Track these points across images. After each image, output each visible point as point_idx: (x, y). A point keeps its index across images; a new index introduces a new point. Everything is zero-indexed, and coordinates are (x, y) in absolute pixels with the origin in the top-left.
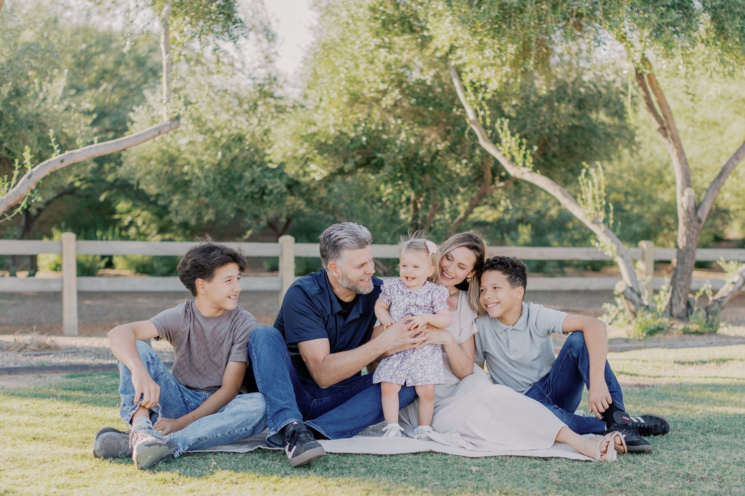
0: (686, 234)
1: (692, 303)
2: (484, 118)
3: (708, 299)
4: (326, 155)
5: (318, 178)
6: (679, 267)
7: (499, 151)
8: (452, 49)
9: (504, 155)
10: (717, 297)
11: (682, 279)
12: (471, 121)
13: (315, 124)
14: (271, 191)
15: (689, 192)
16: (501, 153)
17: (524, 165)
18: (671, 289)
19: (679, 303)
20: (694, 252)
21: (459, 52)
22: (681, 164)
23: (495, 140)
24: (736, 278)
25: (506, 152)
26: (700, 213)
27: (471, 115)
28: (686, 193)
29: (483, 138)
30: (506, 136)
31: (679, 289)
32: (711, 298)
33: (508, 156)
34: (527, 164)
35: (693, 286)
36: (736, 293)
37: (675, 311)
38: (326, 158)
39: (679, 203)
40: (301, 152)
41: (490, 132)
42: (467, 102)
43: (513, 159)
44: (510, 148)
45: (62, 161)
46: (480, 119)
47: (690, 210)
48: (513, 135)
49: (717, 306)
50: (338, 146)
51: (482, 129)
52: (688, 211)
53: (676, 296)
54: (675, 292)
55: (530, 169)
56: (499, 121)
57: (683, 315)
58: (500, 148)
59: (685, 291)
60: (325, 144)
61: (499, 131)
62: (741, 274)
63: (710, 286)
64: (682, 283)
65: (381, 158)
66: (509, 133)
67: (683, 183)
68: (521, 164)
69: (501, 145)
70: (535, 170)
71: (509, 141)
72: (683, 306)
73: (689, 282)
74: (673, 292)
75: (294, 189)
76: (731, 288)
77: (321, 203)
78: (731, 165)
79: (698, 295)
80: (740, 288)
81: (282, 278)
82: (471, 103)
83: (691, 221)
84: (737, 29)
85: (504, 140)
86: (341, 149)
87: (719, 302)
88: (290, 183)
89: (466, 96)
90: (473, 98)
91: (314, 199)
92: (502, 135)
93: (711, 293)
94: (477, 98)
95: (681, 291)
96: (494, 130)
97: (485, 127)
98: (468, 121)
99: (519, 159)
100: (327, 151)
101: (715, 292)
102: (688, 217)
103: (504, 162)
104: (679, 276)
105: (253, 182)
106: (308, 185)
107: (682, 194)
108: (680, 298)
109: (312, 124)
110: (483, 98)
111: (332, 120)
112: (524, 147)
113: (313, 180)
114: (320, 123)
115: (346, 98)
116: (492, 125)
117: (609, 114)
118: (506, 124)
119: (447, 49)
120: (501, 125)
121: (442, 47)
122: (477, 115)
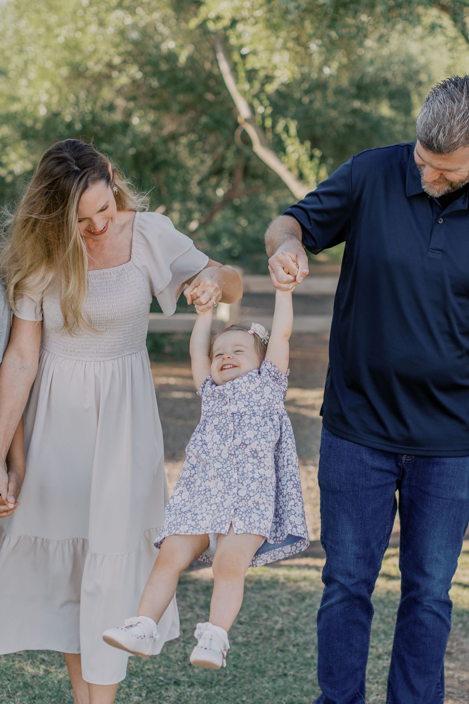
2: (263, 117)
5: (17, 170)
7: (283, 163)
8: (234, 22)
9: (290, 170)
12: (244, 120)
16: (285, 167)
21: (240, 27)
23: (278, 147)
25: (293, 165)
27: (244, 111)
29: (260, 143)
30: (293, 144)
33: (296, 172)
41: (270, 135)
42: (238, 92)
43: (302, 176)
44: (298, 160)
46: (258, 117)
48: (302, 143)
50: (48, 131)
51: (260, 132)
56: (282, 123)
58: (285, 159)
60: (32, 129)
61: (284, 136)
66: (297, 139)
69: (285, 155)
71: (297, 150)
82: (244, 94)
85: (290, 149)
90: (246, 86)
92: (287, 143)
94: (252, 87)
96: (276, 134)
97: (263, 128)
98: (240, 120)
99: (311, 177)
100: (34, 138)
103: (288, 178)
109: (14, 99)
110: (262, 90)
111: (44, 98)
112: (316, 161)
113: (11, 173)
114: (26, 101)
115: (65, 71)
116: (274, 126)
117: (392, 107)
118: (293, 127)
119: (226, 22)
120: (286, 129)
121: (218, 18)
122: (254, 112)
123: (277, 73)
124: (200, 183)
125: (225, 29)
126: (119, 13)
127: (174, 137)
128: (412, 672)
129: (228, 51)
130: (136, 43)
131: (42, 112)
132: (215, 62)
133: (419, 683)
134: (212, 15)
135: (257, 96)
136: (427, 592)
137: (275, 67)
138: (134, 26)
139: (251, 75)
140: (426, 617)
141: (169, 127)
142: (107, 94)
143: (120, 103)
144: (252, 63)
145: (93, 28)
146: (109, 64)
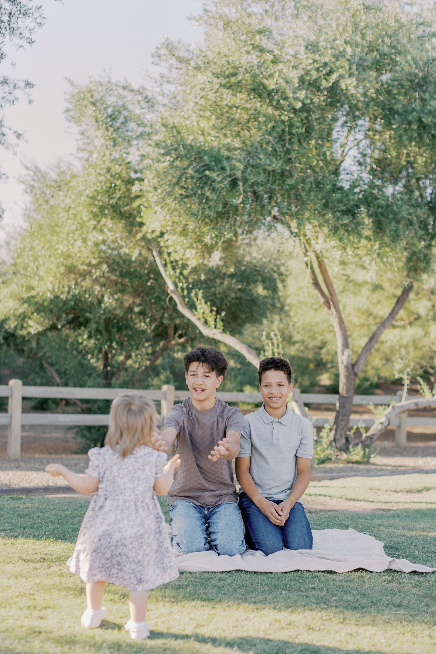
0: (346, 384)
1: (349, 438)
2: (182, 289)
3: (361, 436)
4: (42, 314)
5: (33, 331)
6: (341, 410)
7: (195, 315)
8: (162, 234)
9: (199, 319)
10: (369, 433)
11: (342, 420)
12: (171, 291)
13: (33, 289)
15: (348, 352)
16: (196, 317)
17: (215, 327)
18: (335, 427)
19: (341, 439)
20: (351, 399)
21: (166, 236)
22: (341, 330)
23: (192, 306)
24: (383, 419)
25: (201, 316)
26: (356, 369)
27: (170, 286)
28: (346, 353)
29: (181, 304)
30: (200, 304)
31: (340, 428)
32: (364, 435)
33: (202, 320)
34: (218, 326)
35: (351, 425)
36: (383, 431)
37: (338, 444)
38: (42, 316)
39: (340, 361)
40: (21, 311)
41: (187, 300)
42: (167, 275)
43: (206, 322)
44: (203, 313)
46: (179, 289)
47: (349, 367)
48: (206, 303)
49: (369, 441)
50: (52, 306)
51: (181, 298)
52: (347, 367)
53: (338, 433)
54: (338, 430)
55: (221, 331)
56: (194, 292)
57: (344, 448)
58: (196, 313)
59: (345, 429)
60: (42, 305)
61: (195, 300)
62: (386, 416)
63: (364, 425)
64: (343, 423)
65: (88, 317)
66: (203, 301)
67: (343, 345)
68: (213, 326)
69: (196, 310)
70: (224, 331)
71: (203, 307)
72: (344, 441)
73: (348, 423)
74: (336, 430)
75: (11, 340)
76: (380, 427)
77: (30, 352)
78: (379, 332)
79: (353, 431)
80: (386, 427)
81: (11, 415)
82: (170, 277)
83: (350, 375)
84: (393, 230)
85: (198, 307)
86: (55, 310)
87: (370, 438)
88: (6, 335)
89: (166, 271)
90: (172, 272)
91: (26, 348)
92: (197, 303)
93: (364, 431)
94: (175, 272)
95: (343, 429)
96: (190, 298)
97: (183, 297)
98: (169, 291)
99: (212, 322)
100: (44, 311)
101: (367, 429)
102: (347, 371)
103: (199, 325)
104: (340, 418)
106: (23, 337)
107: (343, 354)
108: (341, 435)
110: (181, 273)
111: (50, 287)
112: (214, 313)
113: (29, 333)
114: (38, 289)
115: (62, 269)
116: (189, 295)
117: (265, 288)
118: (200, 294)
119: (158, 233)
120: (196, 295)
121: (153, 231)
122: (176, 286)
123: (189, 263)
125: (157, 237)
126: (95, 233)
129: (160, 251)
131: (49, 296)
134: (150, 230)
135: (178, 277)
137: (187, 259)
138: (104, 242)
139: (174, 265)
141: (128, 302)
144: (175, 256)
145: (79, 243)
146: (89, 264)
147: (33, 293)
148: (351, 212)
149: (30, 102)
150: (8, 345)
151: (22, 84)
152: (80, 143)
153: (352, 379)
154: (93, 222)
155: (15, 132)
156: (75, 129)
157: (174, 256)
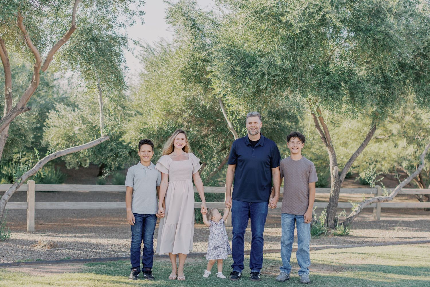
0: (334, 187)
1: (337, 220)
2: (237, 128)
8: (225, 96)
10: (348, 217)
14: (121, 155)
15: (336, 168)
19: (331, 220)
21: (227, 97)
22: (332, 154)
24: (357, 209)
26: (341, 178)
27: (230, 126)
28: (335, 169)
29: (236, 137)
31: (330, 214)
32: (345, 218)
37: (329, 224)
39: (331, 173)
42: (228, 119)
45: (55, 156)
46: (235, 128)
47: (336, 177)
49: (348, 221)
51: (236, 133)
53: (329, 217)
57: (333, 226)
59: (334, 214)
62: (359, 207)
64: (332, 211)
67: (333, 164)
72: (333, 222)
74: (328, 214)
76: (355, 213)
78: (355, 156)
80: (359, 213)
82: (230, 120)
83: (337, 182)
89: (227, 116)
90: (231, 117)
93: (345, 215)
94: (233, 117)
95: (332, 214)
97: (237, 131)
98: (229, 128)
102: (335, 180)
104: (331, 207)
105: (111, 150)
107: (333, 169)
108: (332, 218)
109: (146, 124)
110: (236, 118)
111: (157, 123)
114: (150, 124)
115: (164, 113)
116: (241, 131)
117: (290, 121)
119: (222, 95)
121: (219, 94)
122: (233, 126)
123: (241, 112)
124: (217, 153)
125: (222, 98)
126: (184, 92)
127: (206, 136)
128: (255, 255)
129: (224, 104)
130: (190, 102)
131: (156, 128)
132: (220, 108)
133: (257, 258)
134: (217, 93)
135: (234, 120)
136: (257, 235)
137: (240, 110)
138: (190, 96)
139: (232, 113)
140: (257, 242)
141: (204, 132)
142: (180, 121)
143: (185, 124)
146: (181, 110)
147: (146, 126)
148: (336, 87)
149: (143, 23)
150: (132, 157)
151: (138, 13)
152: (175, 37)
153: (338, 185)
154: (183, 86)
155: (134, 41)
156: (172, 28)
157: (231, 109)
